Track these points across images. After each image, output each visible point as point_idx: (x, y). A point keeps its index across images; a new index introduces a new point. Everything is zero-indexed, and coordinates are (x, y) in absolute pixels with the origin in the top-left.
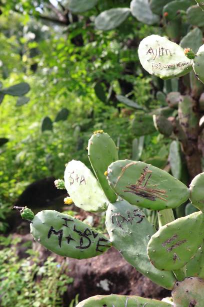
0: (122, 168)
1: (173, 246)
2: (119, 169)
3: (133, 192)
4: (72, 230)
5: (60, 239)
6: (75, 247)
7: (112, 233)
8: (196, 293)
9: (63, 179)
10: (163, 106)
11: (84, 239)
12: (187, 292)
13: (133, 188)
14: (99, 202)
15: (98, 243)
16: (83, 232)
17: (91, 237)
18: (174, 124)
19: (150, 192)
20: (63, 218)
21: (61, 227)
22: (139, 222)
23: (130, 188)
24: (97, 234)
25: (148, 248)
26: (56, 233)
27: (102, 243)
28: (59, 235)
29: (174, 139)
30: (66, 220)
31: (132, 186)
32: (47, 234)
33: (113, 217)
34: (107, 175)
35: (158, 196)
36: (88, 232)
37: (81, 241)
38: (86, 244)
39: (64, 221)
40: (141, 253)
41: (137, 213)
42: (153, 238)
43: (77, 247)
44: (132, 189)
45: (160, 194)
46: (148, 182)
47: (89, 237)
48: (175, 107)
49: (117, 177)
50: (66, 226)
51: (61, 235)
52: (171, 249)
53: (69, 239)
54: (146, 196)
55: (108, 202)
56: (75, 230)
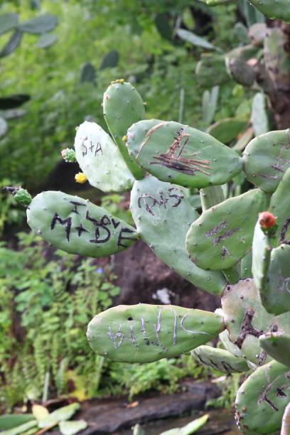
0: (147, 131)
1: (220, 237)
2: (143, 133)
3: (163, 165)
4: (85, 218)
5: (68, 230)
6: (88, 241)
7: (138, 220)
8: (254, 300)
9: (74, 149)
10: (245, 44)
11: (101, 229)
12: (242, 298)
13: (163, 158)
14: (121, 178)
15: (120, 235)
16: (99, 221)
17: (111, 227)
18: (256, 69)
19: (187, 163)
20: (71, 202)
21: (69, 213)
22: (176, 205)
23: (158, 158)
24: (119, 223)
25: (186, 241)
26: (62, 222)
27: (125, 235)
28: (66, 225)
29: (256, 91)
30: (76, 204)
31: (162, 155)
32: (50, 224)
33: (139, 199)
34: (126, 141)
35: (198, 169)
36: (105, 221)
37: (97, 233)
38: (103, 236)
39: (73, 205)
40: (179, 248)
41: (173, 193)
42: (193, 226)
43: (91, 241)
44: (161, 159)
45: (201, 165)
46: (185, 150)
47: (107, 226)
48: (260, 46)
49: (140, 144)
50: (76, 212)
51: (70, 225)
52: (219, 241)
53: (80, 230)
54: (181, 168)
55: (133, 179)
56: (88, 218)
